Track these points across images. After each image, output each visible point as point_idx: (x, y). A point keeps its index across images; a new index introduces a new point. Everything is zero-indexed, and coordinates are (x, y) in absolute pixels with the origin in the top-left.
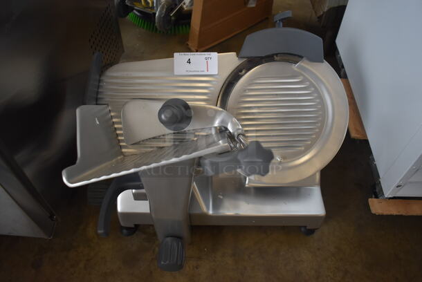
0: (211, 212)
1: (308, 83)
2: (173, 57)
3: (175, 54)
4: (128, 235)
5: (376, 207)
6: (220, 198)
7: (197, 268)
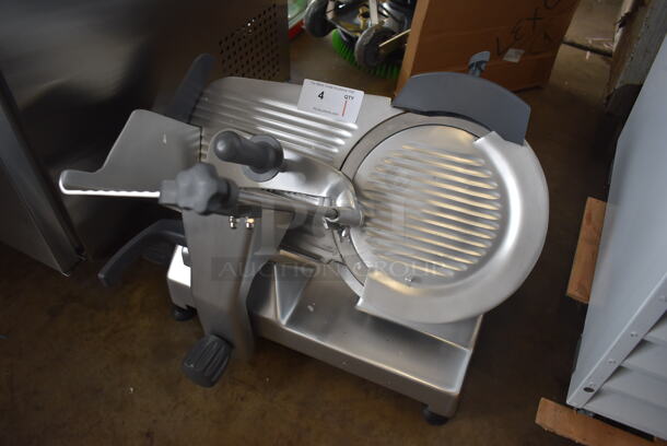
0: (284, 322)
1: (490, 173)
2: (301, 83)
3: (307, 82)
4: (178, 320)
5: (548, 415)
6: (308, 310)
7: (242, 399)
